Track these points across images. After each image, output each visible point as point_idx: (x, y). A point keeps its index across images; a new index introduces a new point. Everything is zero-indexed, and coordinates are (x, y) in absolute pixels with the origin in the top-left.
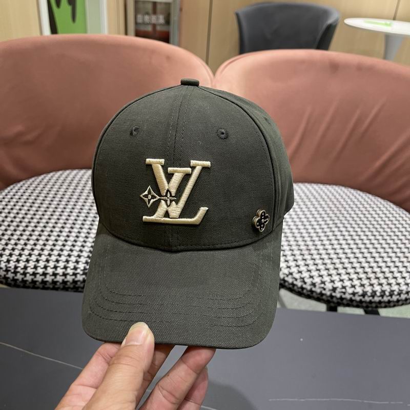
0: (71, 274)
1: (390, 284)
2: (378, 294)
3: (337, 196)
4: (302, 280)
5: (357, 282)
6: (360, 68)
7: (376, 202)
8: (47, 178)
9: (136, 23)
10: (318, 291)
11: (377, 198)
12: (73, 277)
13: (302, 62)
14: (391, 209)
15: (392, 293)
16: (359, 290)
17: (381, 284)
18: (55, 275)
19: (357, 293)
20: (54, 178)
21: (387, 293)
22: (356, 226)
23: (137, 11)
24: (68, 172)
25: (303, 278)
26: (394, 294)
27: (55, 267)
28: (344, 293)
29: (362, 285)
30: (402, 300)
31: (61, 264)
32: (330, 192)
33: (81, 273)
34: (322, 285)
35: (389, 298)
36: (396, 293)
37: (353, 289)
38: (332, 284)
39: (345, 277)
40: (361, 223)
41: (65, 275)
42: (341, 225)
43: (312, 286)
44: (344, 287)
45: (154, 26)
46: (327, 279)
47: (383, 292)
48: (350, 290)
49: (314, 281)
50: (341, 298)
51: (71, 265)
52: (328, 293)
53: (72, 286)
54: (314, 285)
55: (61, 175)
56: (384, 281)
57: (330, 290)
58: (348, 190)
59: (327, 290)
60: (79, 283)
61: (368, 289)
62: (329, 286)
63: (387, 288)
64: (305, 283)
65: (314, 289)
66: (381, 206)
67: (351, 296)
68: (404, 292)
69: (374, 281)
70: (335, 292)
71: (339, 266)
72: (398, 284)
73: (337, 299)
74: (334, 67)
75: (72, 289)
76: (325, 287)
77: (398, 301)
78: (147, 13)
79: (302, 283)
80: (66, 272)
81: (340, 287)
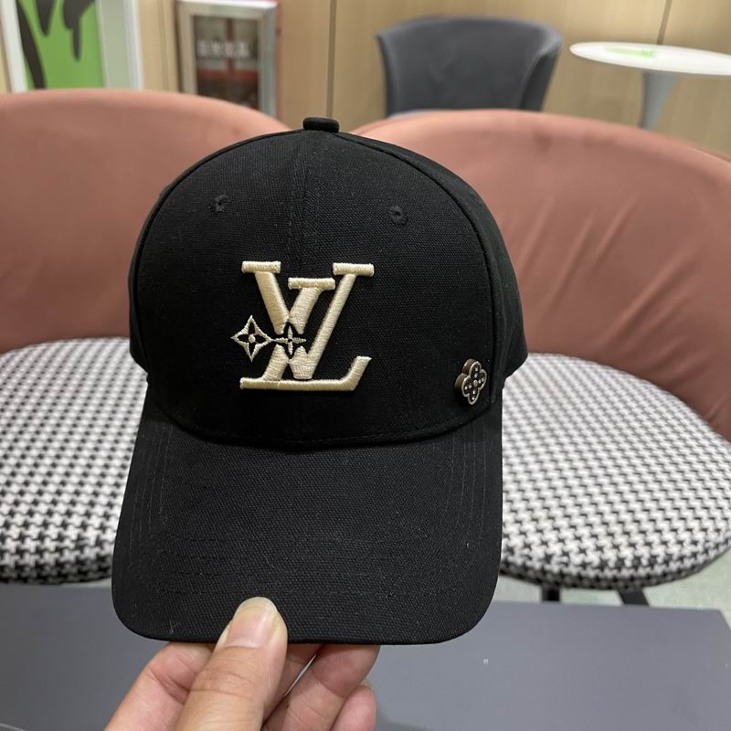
0: (52, 549)
1: (649, 544)
2: (628, 563)
3: (556, 376)
5: (589, 543)
6: (589, 143)
7: (626, 384)
8: (17, 359)
9: (197, 57)
11: (628, 376)
12: (57, 555)
13: (484, 134)
14: (652, 398)
15: (652, 561)
16: (593, 558)
17: (632, 545)
18: (20, 552)
19: (590, 563)
20: (31, 359)
21: (644, 562)
22: (589, 433)
23: (198, 35)
24: (57, 345)
26: (656, 562)
27: (22, 538)
28: (566, 565)
29: (599, 549)
30: (671, 573)
31: (34, 531)
32: (544, 368)
33: (72, 546)
34: (526, 551)
35: (648, 570)
36: (660, 560)
37: (582, 555)
38: (544, 547)
39: (568, 534)
40: (597, 426)
41: (39, 552)
42: (561, 433)
44: (565, 554)
45: (231, 61)
46: (534, 538)
47: (637, 559)
48: (577, 559)
50: (562, 575)
51: (53, 532)
52: (537, 565)
53: (54, 573)
55: (44, 351)
56: (637, 538)
57: (540, 560)
58: (575, 363)
59: (535, 559)
60: (68, 567)
61: (610, 555)
62: (538, 552)
63: (644, 552)
66: (635, 393)
67: (580, 569)
68: (675, 557)
69: (621, 540)
71: (557, 512)
72: (665, 543)
74: (543, 142)
75: (55, 577)
76: (531, 554)
77: (665, 575)
78: (217, 39)
80: (42, 547)
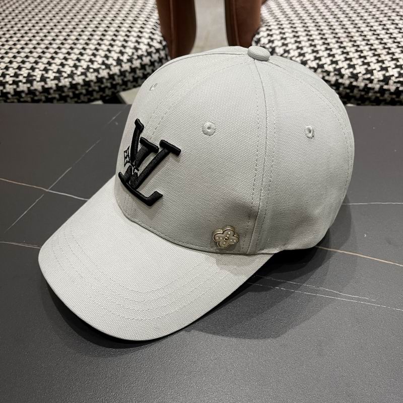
4: (337, 73)
10: (361, 84)
25: (339, 70)
43: (352, 80)
49: (355, 72)
54: (355, 76)
64: (342, 76)
65: (355, 83)
70: (387, 84)
73: (391, 93)
79: (338, 77)
81: (396, 75)
